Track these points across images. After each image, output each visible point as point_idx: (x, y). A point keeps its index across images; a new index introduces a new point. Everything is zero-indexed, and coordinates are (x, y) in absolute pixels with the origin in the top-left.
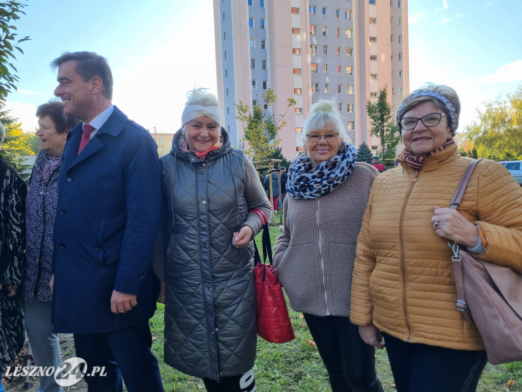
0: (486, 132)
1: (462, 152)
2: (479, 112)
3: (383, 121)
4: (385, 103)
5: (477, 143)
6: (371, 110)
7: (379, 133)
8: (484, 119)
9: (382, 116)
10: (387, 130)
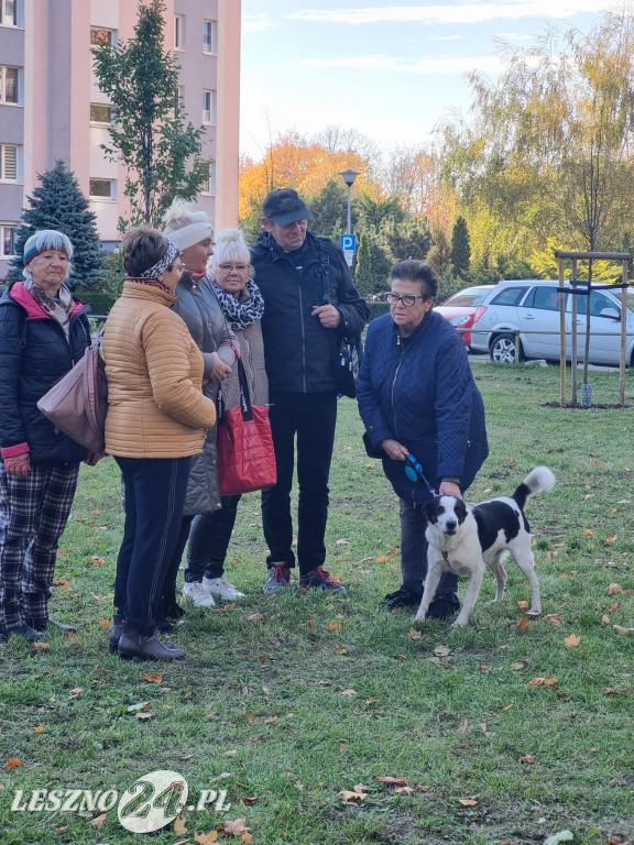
0: (498, 164)
1: (421, 232)
2: (480, 89)
3: (149, 112)
4: (158, 54)
5: (468, 200)
6: (107, 70)
7: (134, 154)
8: (494, 114)
9: (147, 95)
10: (163, 147)
